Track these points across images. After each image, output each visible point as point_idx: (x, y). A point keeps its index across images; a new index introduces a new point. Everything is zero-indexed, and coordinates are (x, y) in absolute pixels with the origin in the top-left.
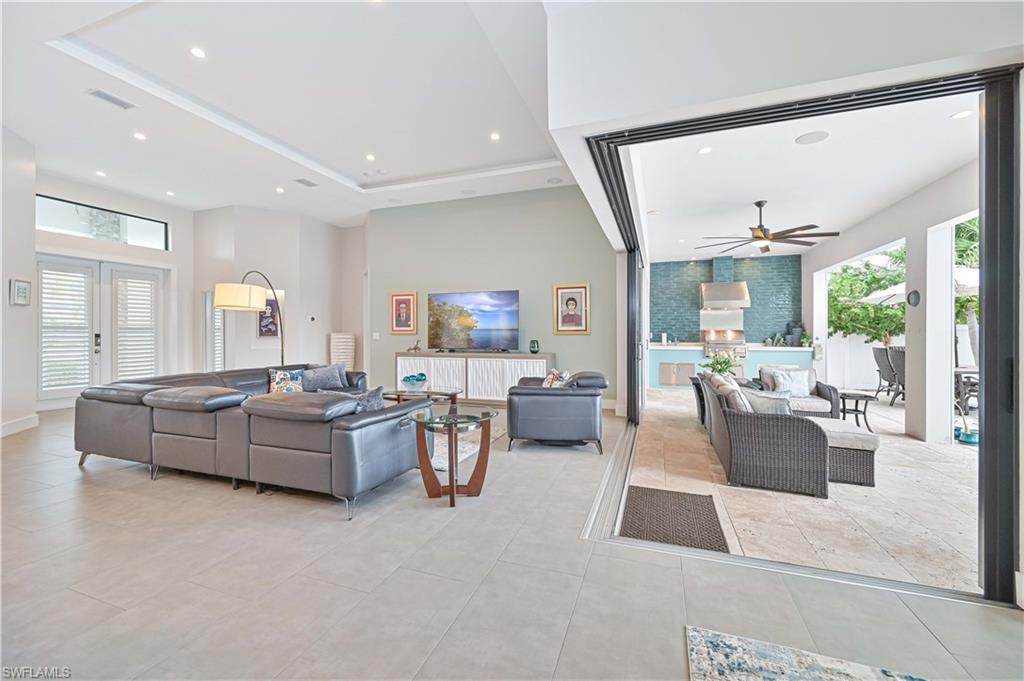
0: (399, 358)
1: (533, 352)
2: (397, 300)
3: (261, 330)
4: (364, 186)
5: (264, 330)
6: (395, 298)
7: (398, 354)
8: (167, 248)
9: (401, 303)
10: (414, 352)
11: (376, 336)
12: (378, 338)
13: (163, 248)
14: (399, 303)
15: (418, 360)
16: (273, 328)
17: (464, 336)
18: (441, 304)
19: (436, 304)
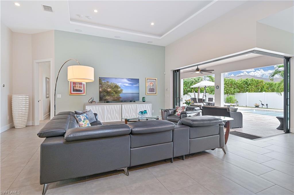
0: (86, 106)
1: (143, 101)
11: (59, 96)
17: (117, 96)
18: (106, 82)
19: (103, 82)
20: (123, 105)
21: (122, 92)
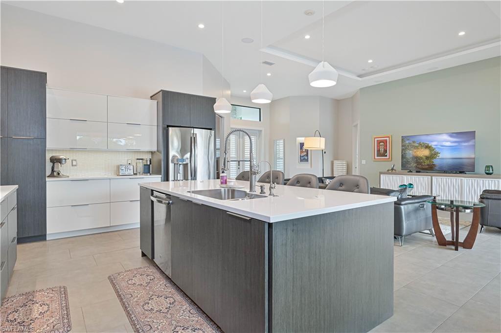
0: (381, 175)
1: (487, 174)
2: (377, 141)
3: (301, 159)
4: (360, 76)
5: (302, 158)
6: (376, 139)
7: (381, 173)
8: (260, 121)
9: (381, 142)
10: (392, 171)
11: (364, 162)
12: (365, 163)
13: (259, 120)
14: (379, 142)
15: (395, 177)
16: (306, 158)
17: (429, 163)
18: (411, 142)
19: (407, 142)
20: (433, 177)
21: (439, 156)
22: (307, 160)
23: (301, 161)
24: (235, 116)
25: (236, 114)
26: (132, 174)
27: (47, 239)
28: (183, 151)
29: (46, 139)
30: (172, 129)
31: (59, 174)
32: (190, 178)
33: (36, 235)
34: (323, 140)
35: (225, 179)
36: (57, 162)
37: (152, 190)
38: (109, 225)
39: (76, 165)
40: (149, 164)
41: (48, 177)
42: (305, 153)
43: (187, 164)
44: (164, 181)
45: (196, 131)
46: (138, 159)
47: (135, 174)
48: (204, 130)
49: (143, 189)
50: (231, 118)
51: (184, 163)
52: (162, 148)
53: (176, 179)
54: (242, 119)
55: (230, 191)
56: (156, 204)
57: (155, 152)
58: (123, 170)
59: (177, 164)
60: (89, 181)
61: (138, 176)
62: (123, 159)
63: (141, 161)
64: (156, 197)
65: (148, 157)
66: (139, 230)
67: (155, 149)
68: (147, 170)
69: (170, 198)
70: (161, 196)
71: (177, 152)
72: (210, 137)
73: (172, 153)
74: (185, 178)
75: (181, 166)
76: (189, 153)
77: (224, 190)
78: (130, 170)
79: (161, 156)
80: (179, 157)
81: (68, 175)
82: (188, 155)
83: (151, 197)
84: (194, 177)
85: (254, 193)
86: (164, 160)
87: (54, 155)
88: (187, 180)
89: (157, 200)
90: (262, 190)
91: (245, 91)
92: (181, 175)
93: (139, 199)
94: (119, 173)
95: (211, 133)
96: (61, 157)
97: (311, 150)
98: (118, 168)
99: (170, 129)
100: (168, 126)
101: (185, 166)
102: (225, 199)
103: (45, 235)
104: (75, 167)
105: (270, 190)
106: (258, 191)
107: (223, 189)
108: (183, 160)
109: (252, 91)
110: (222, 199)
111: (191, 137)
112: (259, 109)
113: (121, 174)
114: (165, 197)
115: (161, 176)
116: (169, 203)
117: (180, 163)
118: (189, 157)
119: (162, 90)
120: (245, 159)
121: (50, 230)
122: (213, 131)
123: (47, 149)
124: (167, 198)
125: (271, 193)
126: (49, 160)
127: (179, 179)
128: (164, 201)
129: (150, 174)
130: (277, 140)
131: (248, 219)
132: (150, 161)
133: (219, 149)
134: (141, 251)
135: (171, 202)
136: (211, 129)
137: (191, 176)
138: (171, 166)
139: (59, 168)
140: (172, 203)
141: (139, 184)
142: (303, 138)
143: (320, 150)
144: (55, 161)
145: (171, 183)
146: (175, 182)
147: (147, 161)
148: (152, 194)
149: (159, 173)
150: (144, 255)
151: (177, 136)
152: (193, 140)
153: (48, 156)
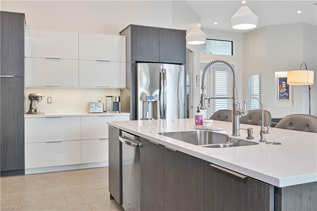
3: (280, 96)
5: (281, 95)
8: (232, 54)
16: (287, 95)
22: (288, 97)
23: (280, 98)
24: (204, 51)
25: (205, 49)
26: (102, 111)
27: (26, 173)
28: (152, 88)
29: (23, 77)
30: (140, 64)
31: (36, 111)
32: (159, 116)
33: (16, 169)
34: (311, 73)
35: (201, 119)
36: (34, 99)
37: (121, 130)
38: (80, 163)
39: (51, 103)
40: (118, 101)
41: (27, 113)
42: (285, 90)
43: (156, 102)
44: (133, 120)
45: (166, 66)
46: (107, 96)
47: (104, 112)
48: (173, 65)
49: (112, 129)
50: (201, 52)
51: (153, 100)
52: (131, 85)
53: (145, 117)
54: (212, 53)
55: (207, 133)
56: (124, 146)
57: (124, 89)
58: (93, 107)
59: (146, 102)
60: (62, 118)
61: (108, 114)
62: (94, 96)
63: (110, 98)
64: (125, 137)
65: (117, 94)
66: (108, 168)
67: (123, 86)
68: (116, 107)
69: (139, 140)
70: (130, 137)
71: (146, 89)
72: (179, 73)
73: (141, 90)
74: (155, 116)
75: (150, 103)
76: (158, 90)
77: (200, 131)
78: (100, 107)
79: (130, 93)
80: (148, 95)
81: (44, 112)
82: (157, 92)
83: (119, 137)
84: (163, 116)
85: (238, 138)
86: (132, 98)
87: (32, 93)
88: (156, 118)
89: (126, 142)
90: (249, 135)
91: (216, 23)
92: (150, 113)
93: (108, 138)
94: (90, 111)
95: (180, 68)
96: (38, 95)
97: (293, 86)
98: (89, 105)
99: (139, 64)
100: (137, 62)
101: (155, 103)
102: (200, 144)
103: (24, 170)
104: (50, 104)
105: (261, 135)
106: (243, 135)
107: (198, 131)
108: (152, 98)
109: (232, 16)
110: (197, 144)
111: (160, 73)
112: (231, 42)
113: (91, 112)
114: (134, 138)
115: (129, 114)
116: (138, 145)
117: (149, 100)
118: (158, 95)
119: (130, 25)
120: (216, 97)
121: (28, 165)
122: (184, 66)
123: (25, 87)
124: (136, 139)
125: (261, 139)
126: (28, 98)
127: (148, 117)
128: (132, 143)
129: (119, 112)
130: (251, 76)
131: (243, 177)
132: (119, 98)
133: (188, 86)
134: (109, 193)
135: (140, 144)
136: (181, 64)
137: (161, 114)
138: (140, 103)
139: (36, 105)
140: (142, 146)
141: (107, 123)
142: (287, 72)
143: (307, 86)
144: (33, 98)
145: (140, 122)
146: (145, 121)
147: (116, 98)
148: (121, 135)
149: (127, 110)
150: (112, 198)
151: (146, 73)
152: (163, 76)
153: (27, 94)
